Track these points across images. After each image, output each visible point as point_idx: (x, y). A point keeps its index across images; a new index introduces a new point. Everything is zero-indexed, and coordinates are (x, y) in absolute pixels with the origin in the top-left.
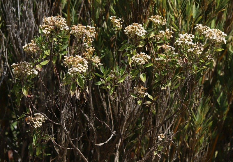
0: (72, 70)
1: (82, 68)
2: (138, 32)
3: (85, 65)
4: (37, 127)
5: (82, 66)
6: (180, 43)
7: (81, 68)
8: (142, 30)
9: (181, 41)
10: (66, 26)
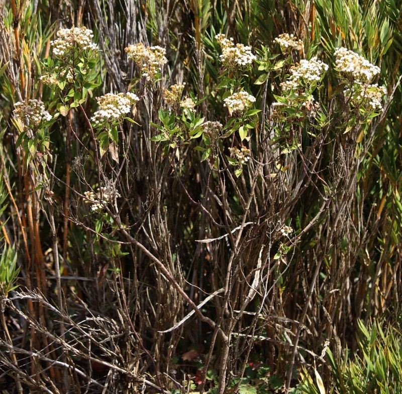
0: (98, 114)
1: (114, 111)
2: (240, 58)
3: (120, 107)
4: (97, 208)
5: (115, 109)
6: (298, 77)
7: (112, 111)
8: (248, 55)
9: (299, 75)
10: (90, 43)
